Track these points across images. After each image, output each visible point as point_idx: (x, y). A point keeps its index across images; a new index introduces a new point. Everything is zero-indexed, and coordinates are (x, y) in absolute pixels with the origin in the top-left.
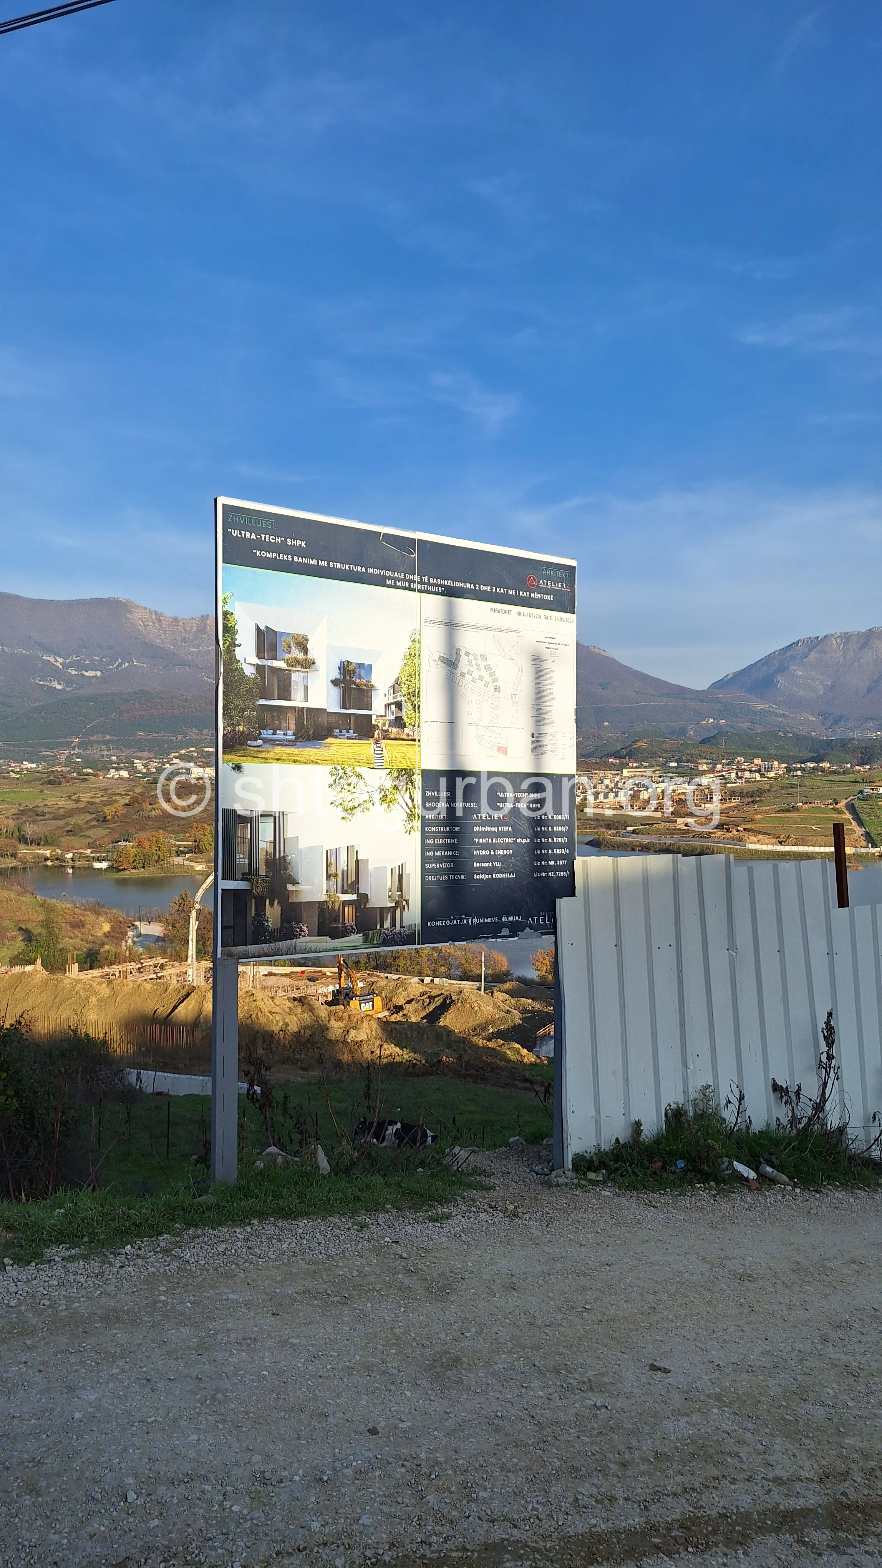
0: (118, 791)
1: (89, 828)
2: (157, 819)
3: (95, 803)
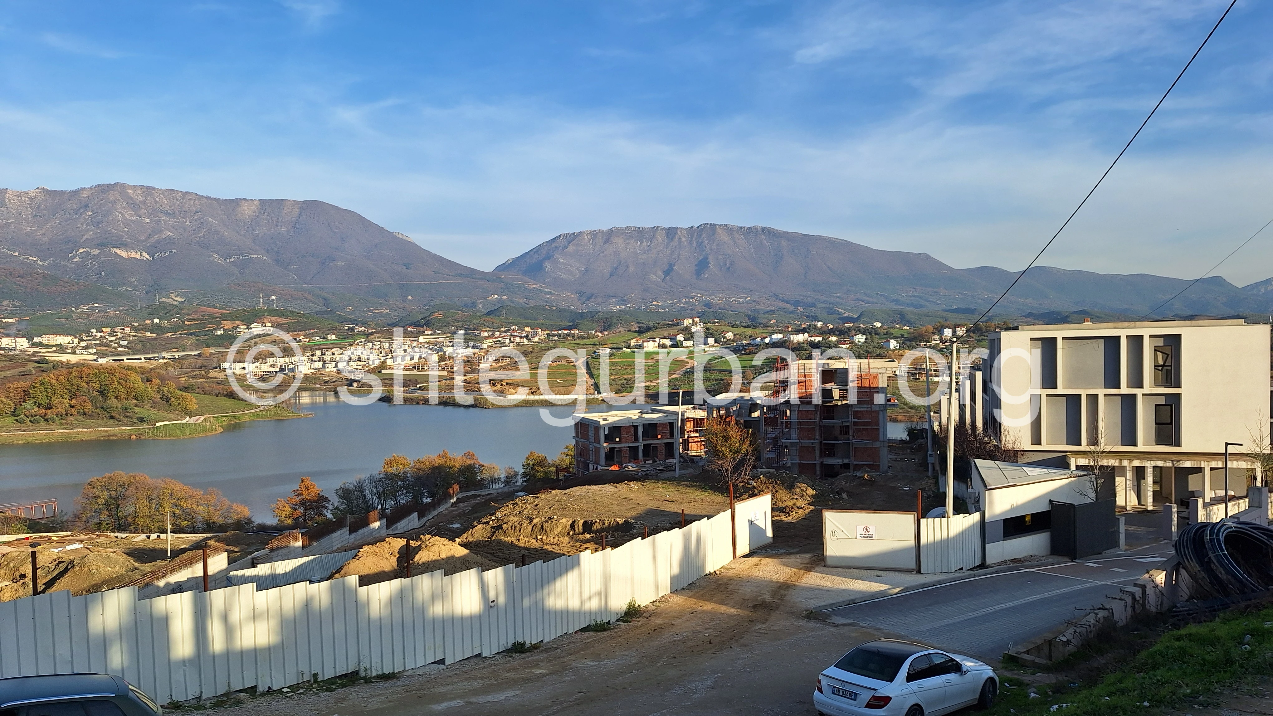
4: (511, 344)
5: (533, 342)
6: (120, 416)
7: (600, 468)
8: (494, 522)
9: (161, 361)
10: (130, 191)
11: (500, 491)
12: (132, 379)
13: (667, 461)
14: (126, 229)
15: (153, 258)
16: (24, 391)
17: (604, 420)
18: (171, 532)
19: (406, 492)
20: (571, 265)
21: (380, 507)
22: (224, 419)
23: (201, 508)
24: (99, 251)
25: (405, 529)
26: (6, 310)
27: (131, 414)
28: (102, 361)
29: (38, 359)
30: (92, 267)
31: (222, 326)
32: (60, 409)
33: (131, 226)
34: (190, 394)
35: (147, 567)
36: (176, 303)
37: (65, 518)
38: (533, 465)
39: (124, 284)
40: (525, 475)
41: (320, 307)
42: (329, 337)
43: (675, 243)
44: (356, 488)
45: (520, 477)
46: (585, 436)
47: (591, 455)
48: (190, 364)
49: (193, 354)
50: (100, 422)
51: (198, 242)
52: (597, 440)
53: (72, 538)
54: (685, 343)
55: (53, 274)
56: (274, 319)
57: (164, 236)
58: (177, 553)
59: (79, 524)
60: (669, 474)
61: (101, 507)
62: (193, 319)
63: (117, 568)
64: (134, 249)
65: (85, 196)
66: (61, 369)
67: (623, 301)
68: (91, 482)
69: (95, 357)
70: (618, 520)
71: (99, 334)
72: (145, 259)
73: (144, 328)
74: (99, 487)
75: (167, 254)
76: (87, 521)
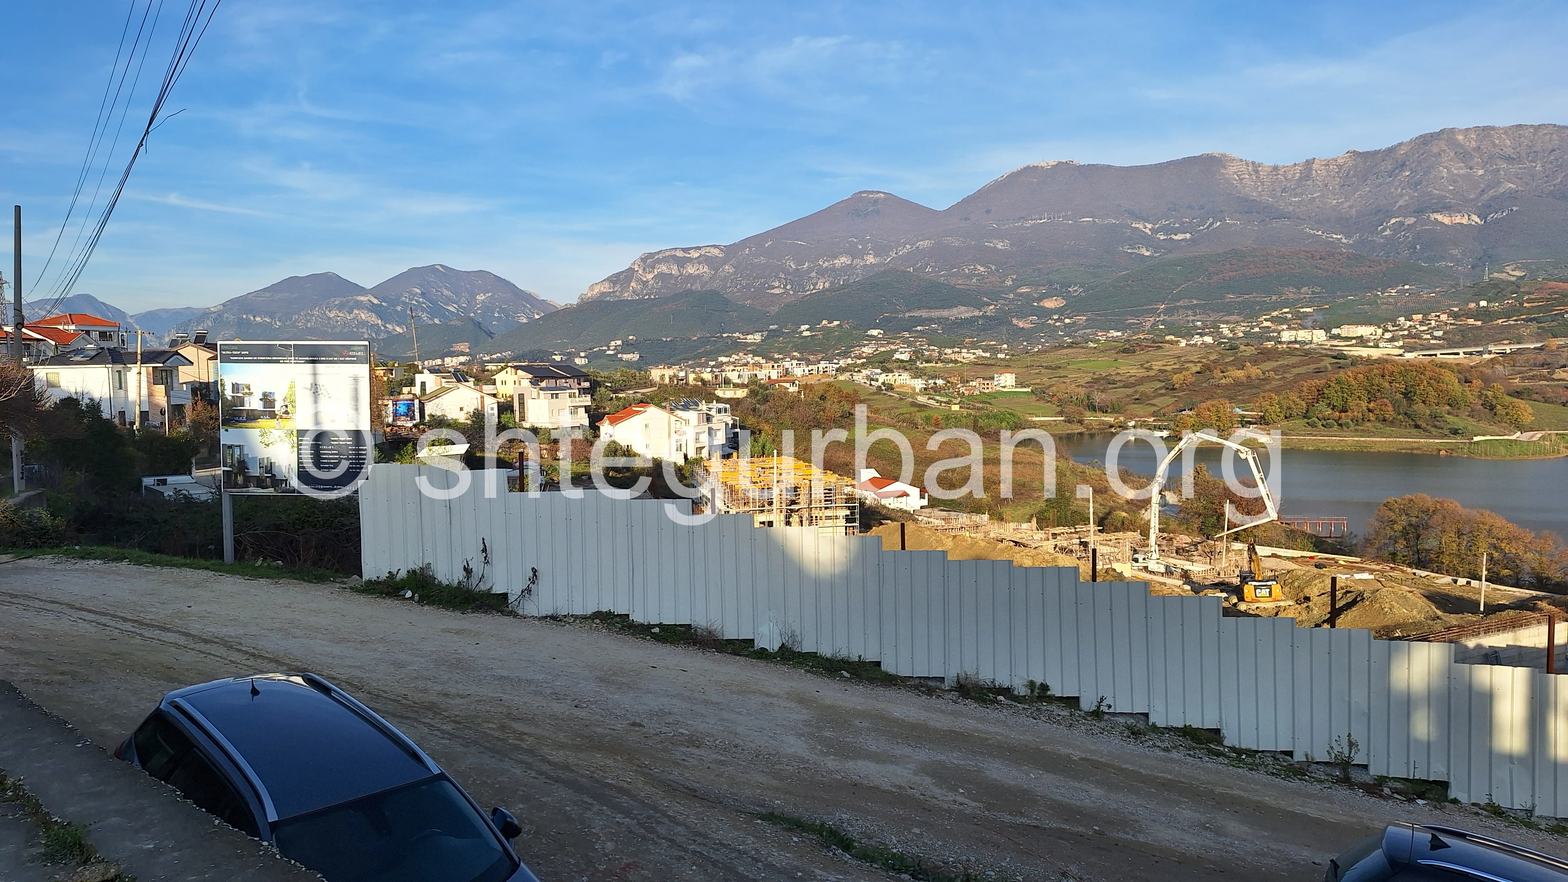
0: (1192, 358)
1: (1155, 397)
2: (1226, 387)
3: (1166, 371)
6: (1428, 425)
9: (1486, 356)
10: (1460, 137)
12: (1447, 379)
14: (1451, 188)
15: (1485, 222)
16: (1318, 390)
18: (1486, 581)
23: (1529, 555)
24: (1415, 220)
26: (1305, 298)
27: (1442, 424)
28: (1409, 356)
29: (1335, 354)
30: (1405, 240)
32: (1356, 413)
33: (1458, 182)
34: (1523, 402)
35: (1453, 619)
36: (1514, 279)
37: (1354, 542)
39: (1443, 258)
48: (1527, 361)
49: (1532, 346)
50: (1403, 431)
51: (1551, 193)
53: (1361, 565)
55: (1359, 253)
57: (1502, 190)
58: (1493, 609)
59: (1370, 550)
61: (1398, 534)
62: (1536, 299)
63: (1415, 612)
64: (1459, 212)
65: (1402, 152)
66: (1360, 366)
68: (1388, 503)
69: (1401, 351)
71: (1409, 323)
72: (1473, 223)
73: (1467, 314)
74: (1397, 510)
75: (1504, 214)
76: (1379, 549)
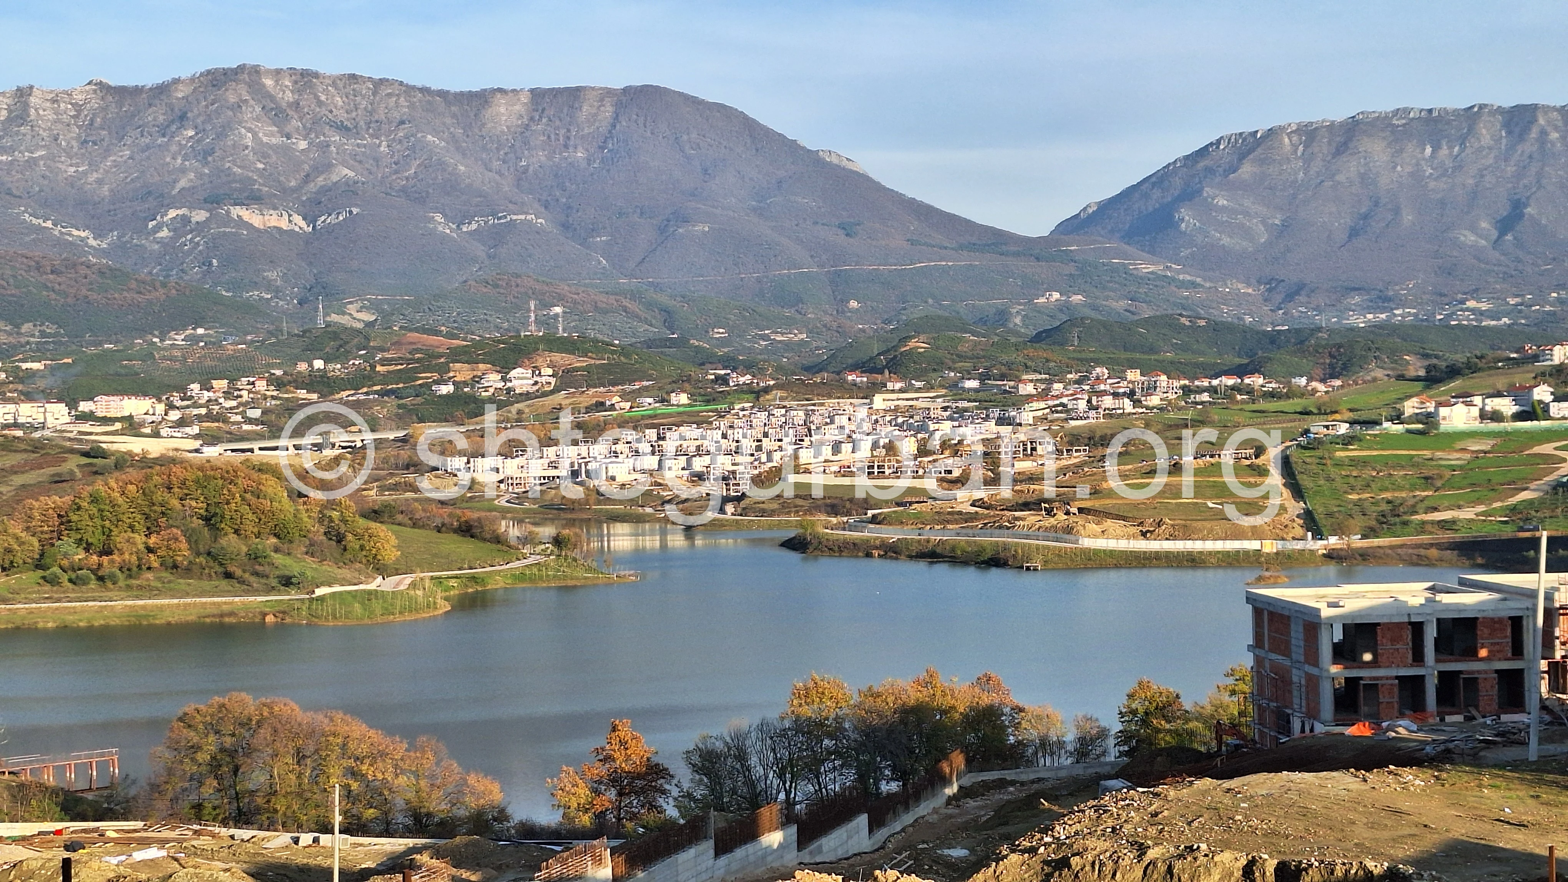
4: (1092, 413)
5: (1147, 408)
6: (244, 571)
7: (1319, 728)
8: (1050, 849)
10: (269, 82)
11: (1063, 774)
12: (270, 490)
13: (1504, 718)
14: (260, 166)
15: (313, 228)
17: (1331, 605)
18: (340, 832)
19: (842, 766)
20: (1246, 214)
21: (782, 796)
22: (453, 583)
23: (402, 780)
24: (208, 215)
25: (840, 853)
26: (28, 343)
27: (267, 569)
28: (211, 452)
29: (86, 447)
30: (195, 248)
31: (451, 374)
32: (127, 556)
33: (269, 156)
34: (384, 527)
36: (360, 326)
37: (132, 792)
38: (1146, 714)
39: (255, 285)
40: (1125, 737)
41: (655, 331)
42: (674, 398)
43: (1529, 147)
44: (729, 749)
45: (1111, 742)
46: (1282, 646)
47: (1295, 693)
48: (386, 460)
50: (206, 584)
51: (403, 190)
52: (1312, 657)
53: (145, 834)
54: (1555, 409)
55: (118, 266)
56: (557, 357)
57: (335, 178)
59: (159, 804)
60: (1512, 753)
61: (204, 769)
62: (392, 359)
64: (275, 209)
65: (180, 95)
66: (131, 470)
67: (1383, 301)
68: (186, 714)
69: (197, 444)
70: (1370, 864)
71: (207, 395)
72: (297, 229)
73: (295, 381)
74: (201, 726)
75: (341, 218)
76: (174, 800)
